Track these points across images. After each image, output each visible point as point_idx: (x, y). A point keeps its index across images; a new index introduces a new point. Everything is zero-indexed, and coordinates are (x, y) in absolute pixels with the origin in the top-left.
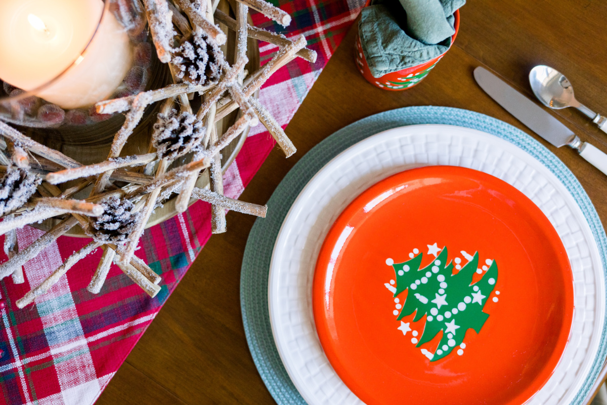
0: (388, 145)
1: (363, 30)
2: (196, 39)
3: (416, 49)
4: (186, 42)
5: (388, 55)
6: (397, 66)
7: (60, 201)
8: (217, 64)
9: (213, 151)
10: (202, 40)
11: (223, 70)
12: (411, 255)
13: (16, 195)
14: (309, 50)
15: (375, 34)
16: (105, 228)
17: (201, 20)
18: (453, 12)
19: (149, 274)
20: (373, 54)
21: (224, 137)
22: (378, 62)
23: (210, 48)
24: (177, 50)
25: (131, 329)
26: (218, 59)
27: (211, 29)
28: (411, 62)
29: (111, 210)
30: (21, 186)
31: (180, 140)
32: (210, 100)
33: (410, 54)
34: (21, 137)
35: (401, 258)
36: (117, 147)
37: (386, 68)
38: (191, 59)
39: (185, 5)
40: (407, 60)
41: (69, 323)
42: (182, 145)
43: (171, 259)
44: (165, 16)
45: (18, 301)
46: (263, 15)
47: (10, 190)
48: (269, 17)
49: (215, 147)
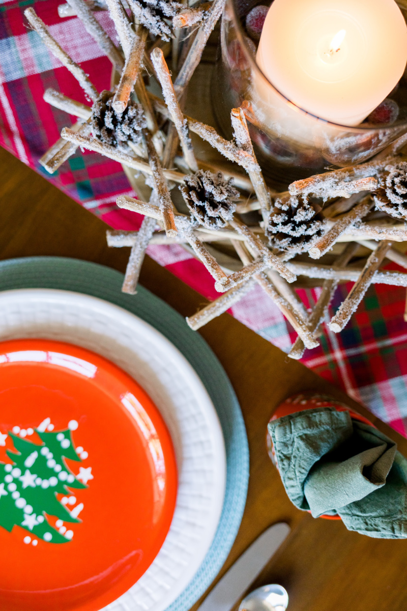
0: (204, 428)
1: (322, 413)
2: (317, 223)
3: (298, 474)
4: (314, 212)
5: (292, 440)
6: (279, 451)
7: (137, 62)
8: (290, 247)
9: (191, 238)
10: (315, 231)
11: (283, 252)
12: (79, 450)
13: (146, 12)
14: (303, 351)
15: (317, 427)
16: (107, 113)
17: (339, 230)
18: (340, 515)
19: (57, 160)
20: (294, 424)
21: (204, 252)
22: (285, 430)
23: (307, 238)
24: (306, 202)
25: (10, 134)
26: (295, 248)
27: (327, 242)
28: (283, 467)
29: (129, 120)
30: (158, 18)
31: (201, 202)
32: (250, 236)
33: (292, 466)
34: (214, 19)
35: (77, 438)
36: (198, 129)
37: (277, 438)
38: (295, 217)
39: (360, 211)
40: (286, 462)
41: (19, 66)
42: (195, 204)
43: (89, 181)
44: (344, 189)
45: (33, 10)
46: (343, 300)
47: (153, 5)
48: (340, 308)
49: (195, 241)
